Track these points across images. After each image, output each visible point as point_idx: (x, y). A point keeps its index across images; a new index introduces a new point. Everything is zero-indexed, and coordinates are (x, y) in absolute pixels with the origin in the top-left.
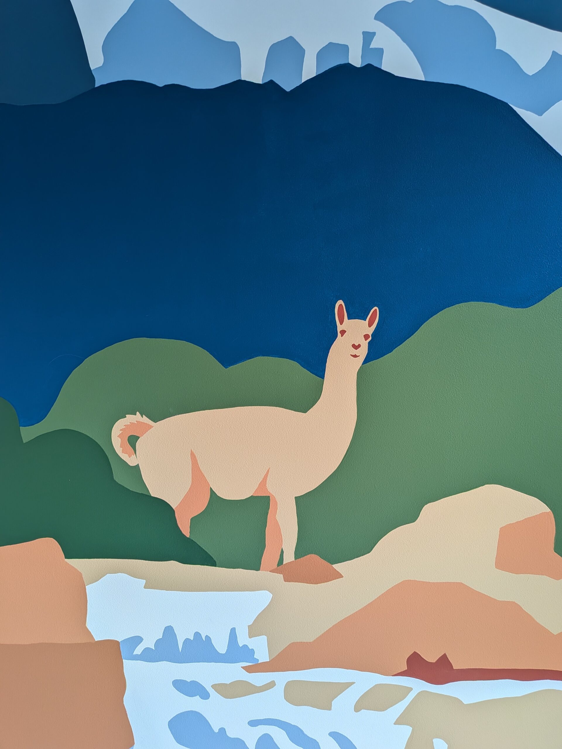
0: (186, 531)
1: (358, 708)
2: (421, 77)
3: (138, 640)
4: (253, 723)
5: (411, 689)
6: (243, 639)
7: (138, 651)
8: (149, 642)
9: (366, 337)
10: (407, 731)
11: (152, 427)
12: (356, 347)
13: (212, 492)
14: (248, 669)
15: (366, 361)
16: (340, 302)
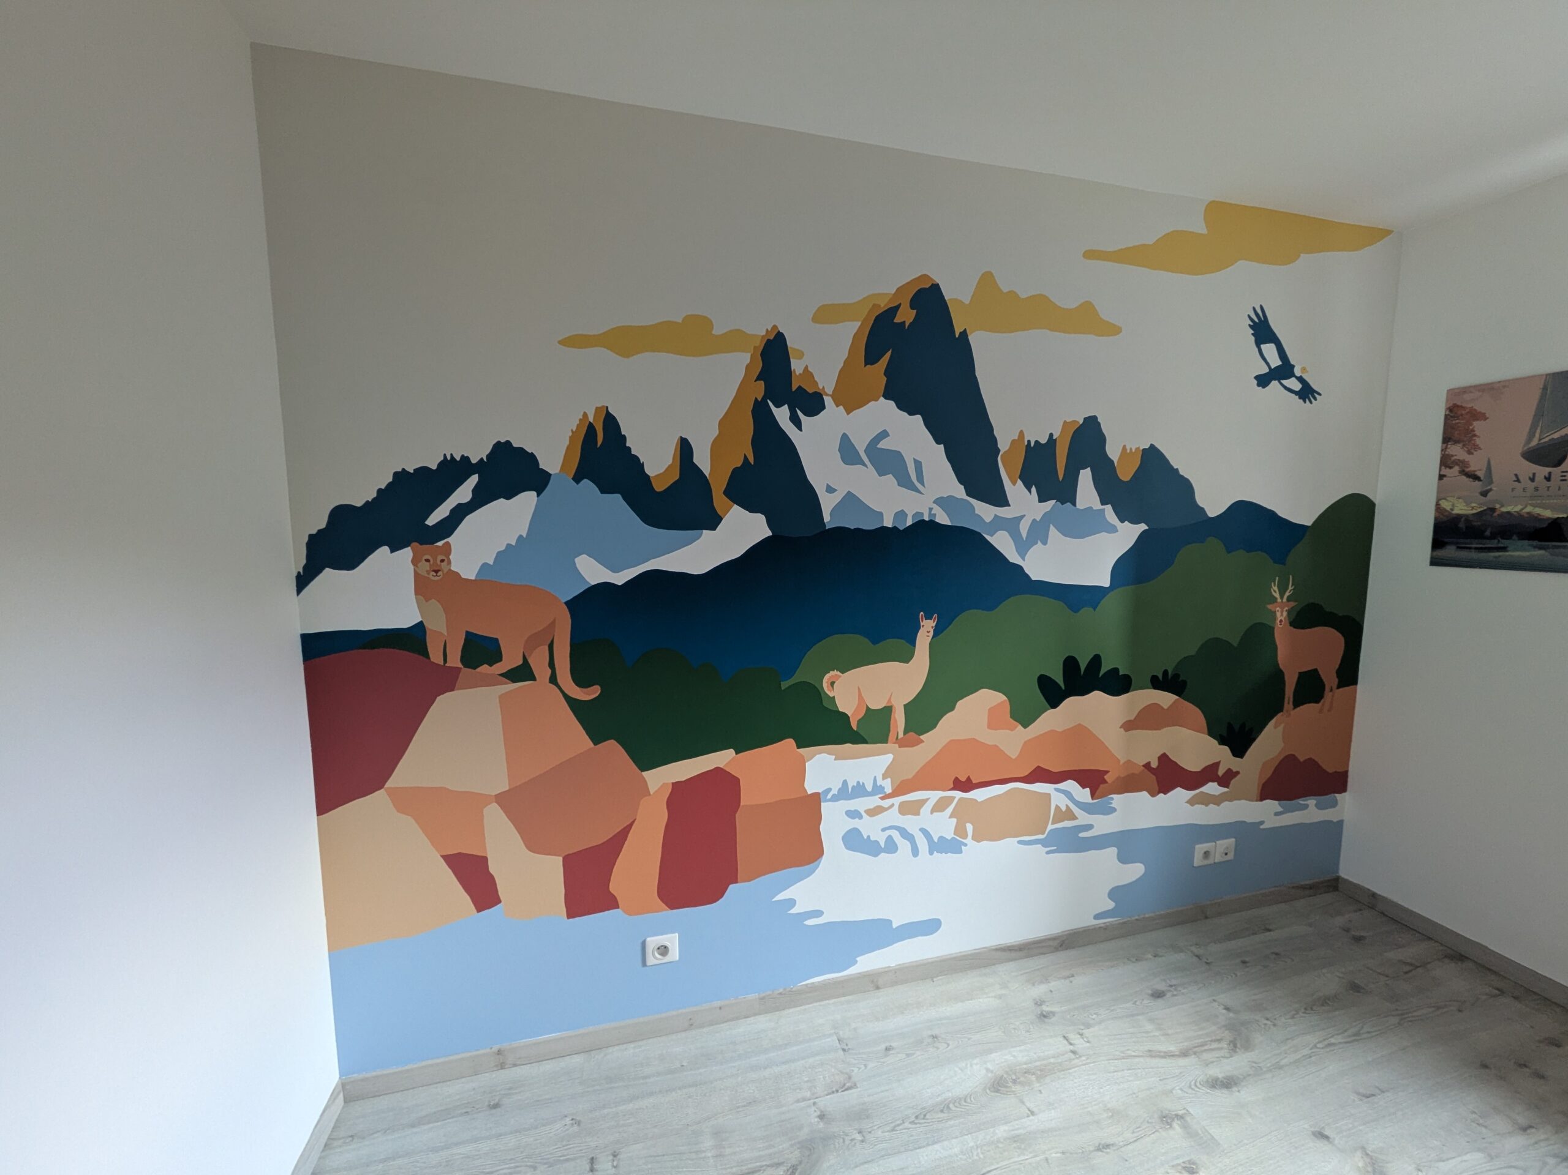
0: (855, 728)
1: (932, 812)
2: (949, 524)
3: (830, 790)
4: (883, 830)
5: (955, 797)
6: (880, 782)
7: (829, 796)
8: (835, 791)
9: (932, 627)
10: (954, 820)
11: (840, 676)
12: (928, 632)
13: (867, 706)
14: (882, 798)
15: (932, 638)
16: (922, 613)
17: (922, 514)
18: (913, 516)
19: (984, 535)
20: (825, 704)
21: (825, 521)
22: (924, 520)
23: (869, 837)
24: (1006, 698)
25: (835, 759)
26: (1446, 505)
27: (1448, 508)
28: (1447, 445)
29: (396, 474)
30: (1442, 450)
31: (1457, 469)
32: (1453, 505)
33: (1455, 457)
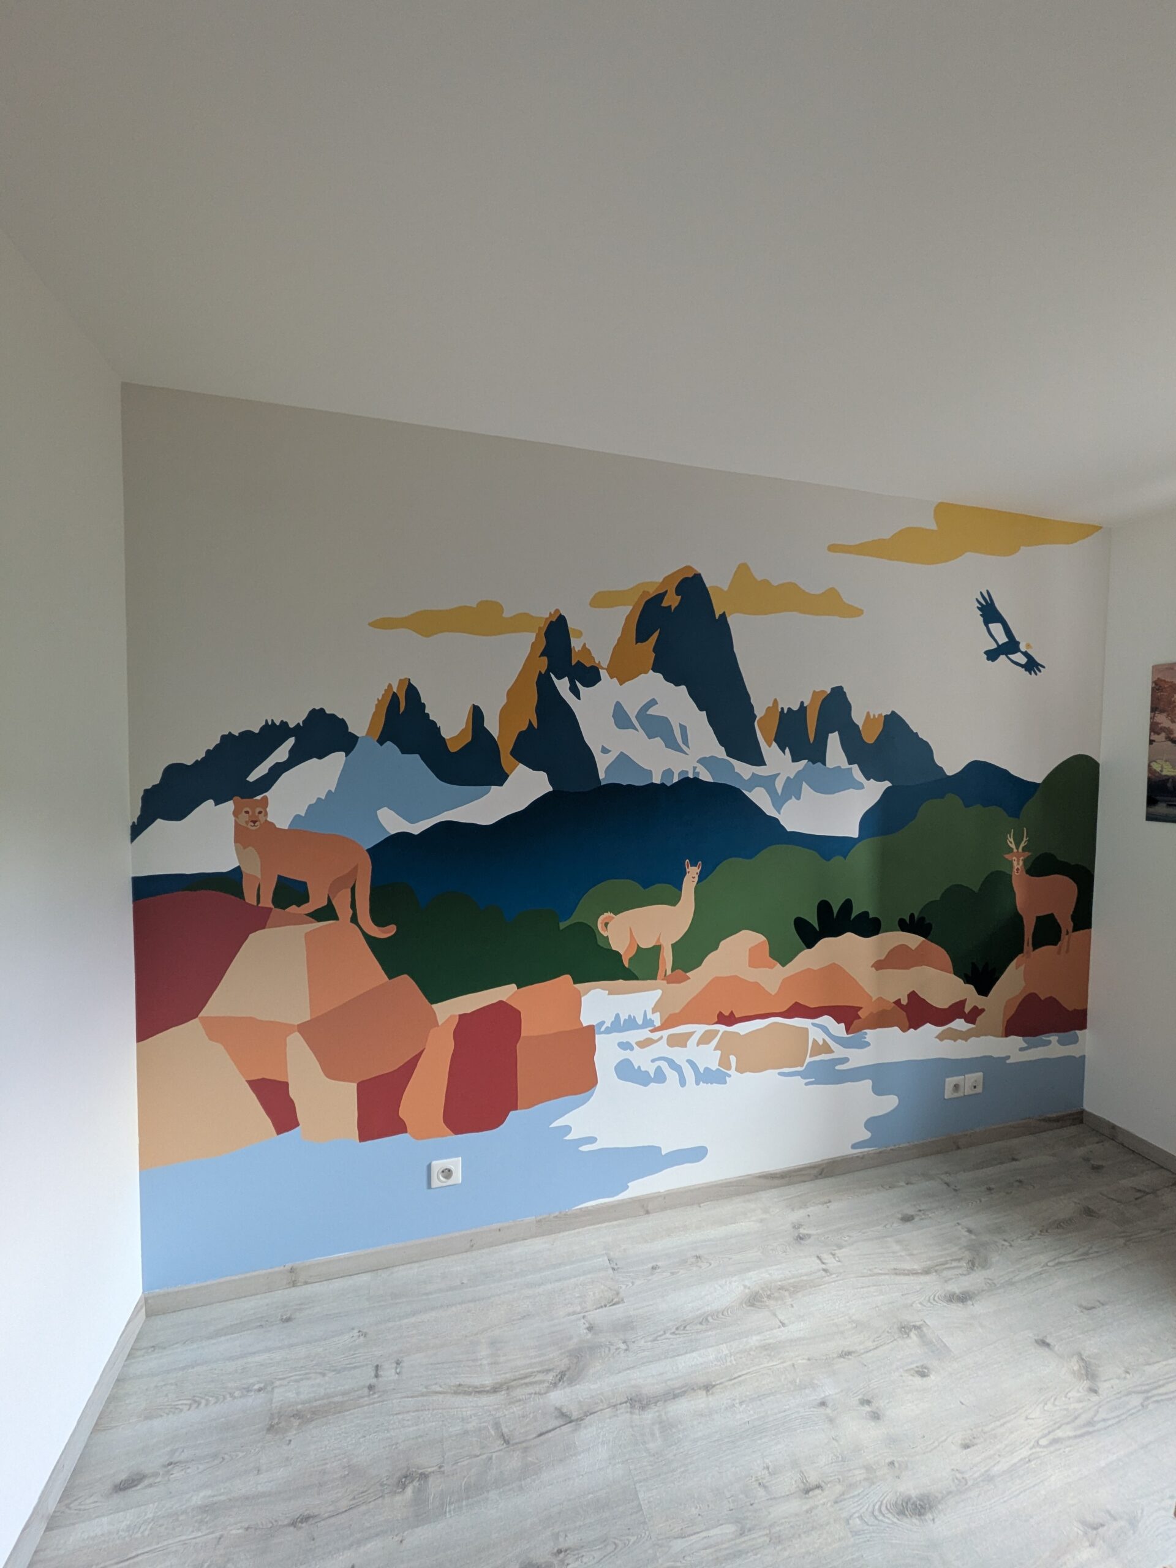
0: (627, 965)
1: (698, 1045)
2: (711, 781)
3: (603, 1023)
5: (719, 1031)
7: (603, 1029)
8: (608, 1024)
9: (697, 873)
10: (719, 1053)
11: (613, 918)
12: (693, 878)
13: (638, 945)
14: (652, 1031)
15: (697, 883)
16: (687, 860)
17: (687, 772)
18: (680, 774)
19: (744, 791)
20: (600, 943)
21: (601, 778)
22: (688, 778)
23: (639, 1067)
24: (765, 939)
25: (609, 994)
26: (1156, 767)
27: (1158, 770)
28: (1155, 713)
29: (223, 737)
30: (1151, 718)
31: (1163, 735)
32: (1162, 767)
33: (1162, 725)
